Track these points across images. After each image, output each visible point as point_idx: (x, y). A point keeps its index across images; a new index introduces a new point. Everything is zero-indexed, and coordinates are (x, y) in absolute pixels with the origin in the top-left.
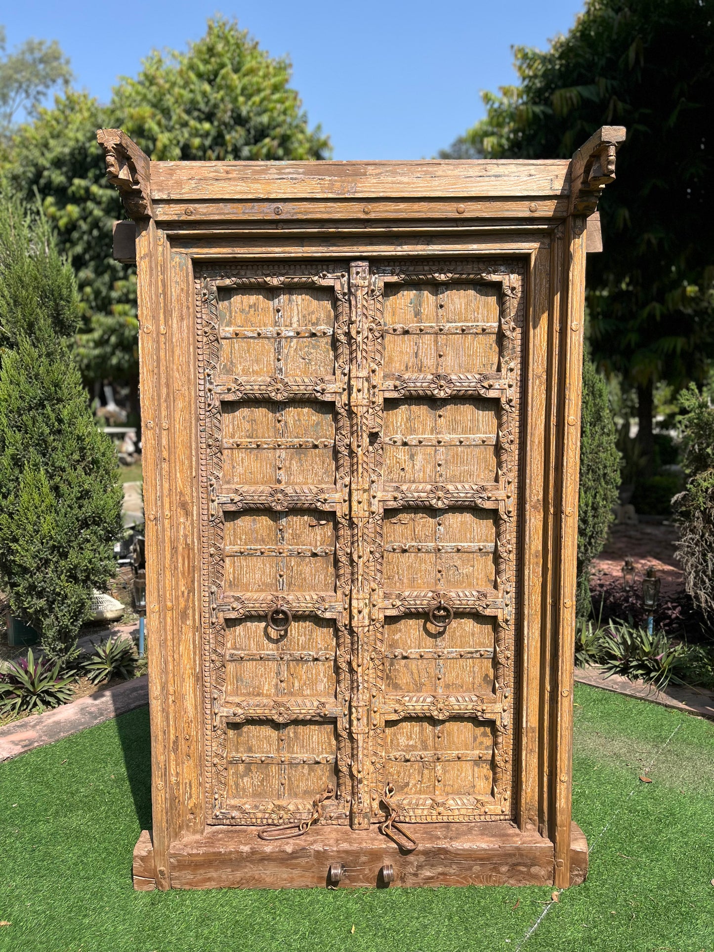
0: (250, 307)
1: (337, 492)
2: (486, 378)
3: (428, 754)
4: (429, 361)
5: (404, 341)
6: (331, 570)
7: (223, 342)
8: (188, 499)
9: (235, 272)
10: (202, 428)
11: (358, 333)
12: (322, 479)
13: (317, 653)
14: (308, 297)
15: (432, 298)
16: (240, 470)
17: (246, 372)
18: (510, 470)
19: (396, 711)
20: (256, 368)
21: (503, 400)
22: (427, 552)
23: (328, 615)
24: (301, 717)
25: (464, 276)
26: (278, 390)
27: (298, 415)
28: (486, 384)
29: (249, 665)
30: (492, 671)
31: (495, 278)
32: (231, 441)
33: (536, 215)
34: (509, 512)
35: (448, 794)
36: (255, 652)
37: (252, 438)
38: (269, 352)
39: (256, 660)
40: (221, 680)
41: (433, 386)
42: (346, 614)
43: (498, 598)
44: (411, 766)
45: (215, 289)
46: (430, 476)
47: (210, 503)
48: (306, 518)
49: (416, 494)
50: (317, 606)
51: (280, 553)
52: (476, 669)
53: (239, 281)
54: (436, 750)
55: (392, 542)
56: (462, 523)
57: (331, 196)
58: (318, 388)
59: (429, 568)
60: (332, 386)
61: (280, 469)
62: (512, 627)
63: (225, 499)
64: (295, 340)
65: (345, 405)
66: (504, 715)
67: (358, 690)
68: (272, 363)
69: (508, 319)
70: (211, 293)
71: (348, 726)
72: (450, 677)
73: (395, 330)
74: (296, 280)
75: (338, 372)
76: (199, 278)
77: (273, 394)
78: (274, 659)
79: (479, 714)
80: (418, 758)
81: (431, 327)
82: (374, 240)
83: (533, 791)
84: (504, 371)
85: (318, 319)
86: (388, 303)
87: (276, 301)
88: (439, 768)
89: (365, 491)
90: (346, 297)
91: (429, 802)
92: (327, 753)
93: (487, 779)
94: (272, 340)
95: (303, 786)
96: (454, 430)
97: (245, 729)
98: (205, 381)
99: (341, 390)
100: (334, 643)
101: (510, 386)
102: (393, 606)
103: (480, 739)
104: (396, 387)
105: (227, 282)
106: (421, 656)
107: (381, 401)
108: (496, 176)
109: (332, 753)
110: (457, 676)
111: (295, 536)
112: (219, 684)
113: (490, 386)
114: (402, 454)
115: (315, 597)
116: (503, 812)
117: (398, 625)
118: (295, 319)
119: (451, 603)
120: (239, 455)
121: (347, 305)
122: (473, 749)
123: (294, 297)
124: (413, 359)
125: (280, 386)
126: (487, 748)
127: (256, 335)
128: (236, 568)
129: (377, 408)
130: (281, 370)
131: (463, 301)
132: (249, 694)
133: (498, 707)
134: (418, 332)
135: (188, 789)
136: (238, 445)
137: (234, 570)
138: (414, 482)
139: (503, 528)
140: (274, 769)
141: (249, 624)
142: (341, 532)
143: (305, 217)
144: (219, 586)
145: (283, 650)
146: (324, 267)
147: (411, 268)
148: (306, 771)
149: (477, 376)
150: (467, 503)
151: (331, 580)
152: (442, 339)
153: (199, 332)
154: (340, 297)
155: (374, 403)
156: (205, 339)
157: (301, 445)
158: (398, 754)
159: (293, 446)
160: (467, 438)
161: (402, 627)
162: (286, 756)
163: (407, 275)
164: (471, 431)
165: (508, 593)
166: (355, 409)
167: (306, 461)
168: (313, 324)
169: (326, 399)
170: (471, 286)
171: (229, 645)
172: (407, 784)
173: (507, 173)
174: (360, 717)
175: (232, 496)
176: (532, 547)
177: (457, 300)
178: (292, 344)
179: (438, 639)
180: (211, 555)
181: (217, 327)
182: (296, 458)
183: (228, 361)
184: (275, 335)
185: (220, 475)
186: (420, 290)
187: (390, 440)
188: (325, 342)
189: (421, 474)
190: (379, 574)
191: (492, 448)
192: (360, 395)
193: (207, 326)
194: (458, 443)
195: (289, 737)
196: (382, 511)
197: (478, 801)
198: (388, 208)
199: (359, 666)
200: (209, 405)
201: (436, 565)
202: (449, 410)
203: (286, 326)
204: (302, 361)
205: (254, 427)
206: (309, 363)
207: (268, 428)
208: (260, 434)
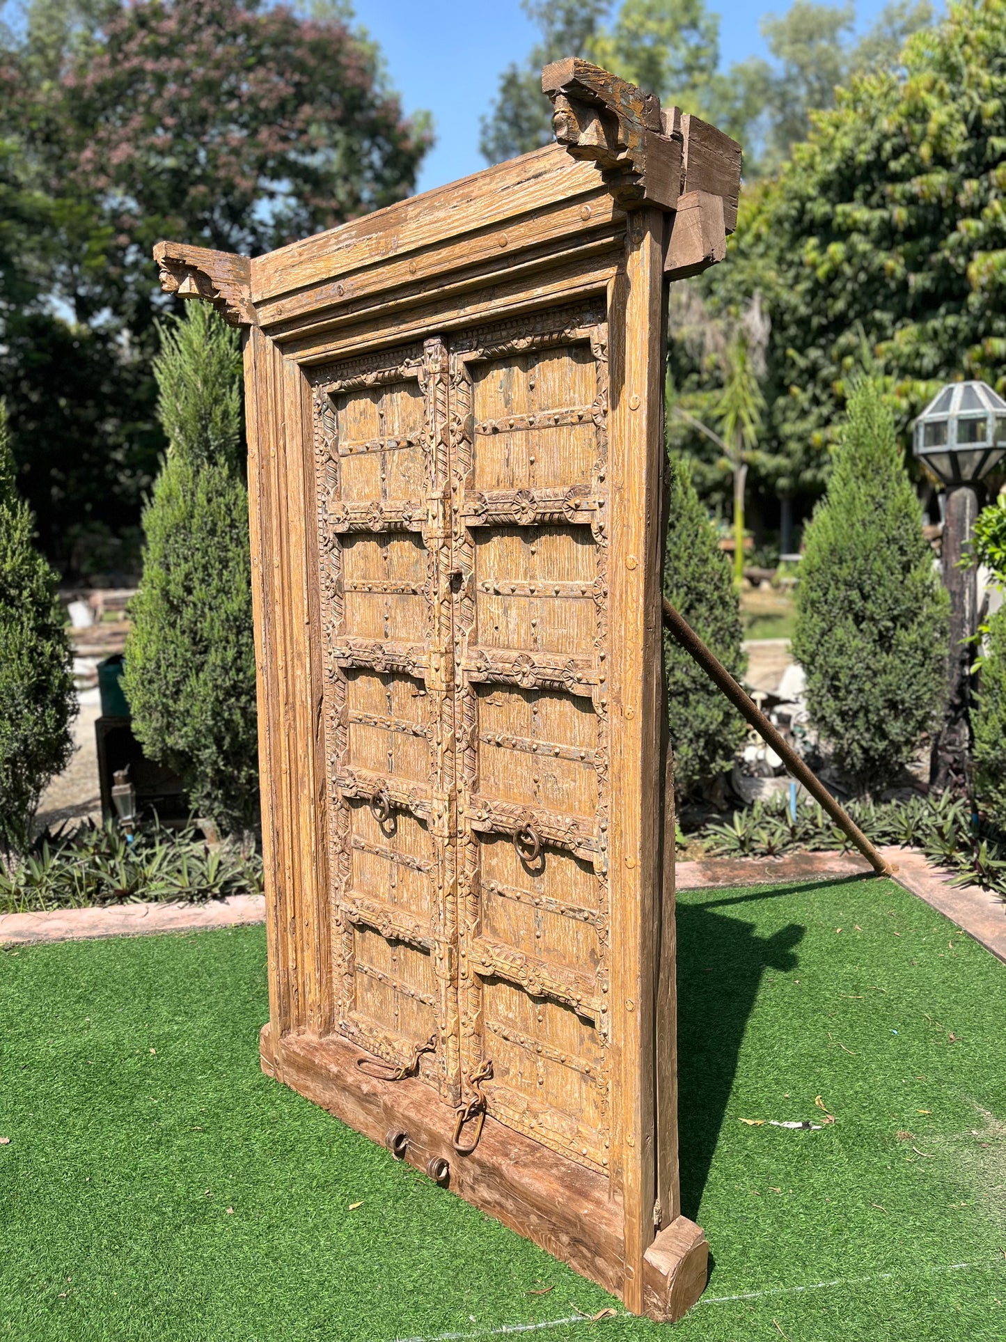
0: (361, 414)
2: (575, 493)
3: (528, 1040)
4: (521, 471)
8: (302, 648)
9: (338, 374)
10: (321, 566)
13: (420, 861)
14: (406, 394)
15: (522, 376)
16: (358, 617)
18: (605, 639)
19: (484, 963)
21: (594, 529)
22: (523, 750)
23: (420, 813)
24: (401, 936)
25: (546, 338)
26: (375, 518)
27: (401, 549)
28: (573, 503)
29: (369, 857)
31: (580, 333)
32: (351, 582)
34: (604, 704)
35: (550, 1106)
36: (373, 843)
37: (365, 578)
38: (377, 469)
39: (374, 853)
40: (341, 867)
41: (515, 507)
43: (594, 835)
44: (511, 1048)
45: (327, 396)
46: (524, 641)
47: (329, 656)
48: (406, 684)
49: (501, 665)
50: (412, 799)
51: (389, 726)
52: (581, 937)
54: (537, 1037)
55: (488, 729)
56: (560, 714)
57: (378, 259)
58: (406, 515)
59: (525, 773)
60: (417, 511)
61: (387, 619)
63: (339, 652)
64: (396, 453)
66: (604, 1018)
68: (379, 483)
70: (327, 402)
72: (551, 939)
73: (485, 429)
74: (387, 374)
76: (315, 386)
77: (372, 523)
78: (387, 857)
79: (575, 1003)
80: (517, 1040)
81: (522, 419)
82: (439, 306)
84: (594, 481)
86: (477, 391)
87: (380, 403)
88: (540, 1064)
92: (430, 992)
93: (596, 1107)
94: (378, 454)
95: (413, 1025)
96: (550, 574)
97: (368, 934)
98: (322, 510)
101: (601, 505)
102: (480, 817)
103: (586, 1043)
104: (476, 510)
106: (518, 897)
107: (466, 530)
108: (536, 177)
110: (559, 940)
111: (401, 706)
112: (340, 871)
113: (577, 506)
114: (495, 607)
116: (604, 1163)
117: (493, 846)
118: (396, 425)
119: (540, 829)
120: (357, 599)
122: (578, 1055)
123: (395, 396)
124: (504, 469)
125: (377, 513)
126: (595, 1061)
127: (365, 449)
128: (358, 738)
129: (461, 541)
130: (385, 492)
131: (557, 375)
133: (597, 1003)
134: (508, 428)
136: (356, 588)
138: (508, 647)
139: (600, 728)
140: (389, 993)
141: (364, 808)
143: (363, 293)
144: (338, 756)
145: (393, 847)
146: (406, 352)
147: (489, 337)
148: (414, 1007)
149: (566, 491)
150: (556, 684)
152: (533, 436)
153: (317, 451)
155: (456, 533)
156: (321, 459)
157: (402, 590)
158: (496, 1024)
159: (397, 590)
160: (564, 586)
162: (398, 981)
163: (486, 348)
164: (569, 575)
167: (409, 610)
168: (410, 430)
169: (414, 529)
170: (565, 351)
171: (353, 829)
173: (548, 167)
177: (550, 375)
178: (394, 458)
179: (537, 879)
180: (331, 718)
181: (330, 443)
182: (400, 606)
183: (347, 483)
184: (380, 448)
185: (337, 623)
186: (509, 366)
187: (483, 585)
189: (515, 637)
190: (467, 771)
192: (435, 523)
193: (322, 443)
194: (554, 594)
195: (400, 959)
196: (467, 684)
197: (576, 1132)
198: (431, 260)
200: (326, 538)
201: (532, 771)
202: (543, 543)
203: (389, 435)
204: (402, 479)
205: (367, 565)
206: (408, 481)
207: (377, 567)
208: (372, 574)
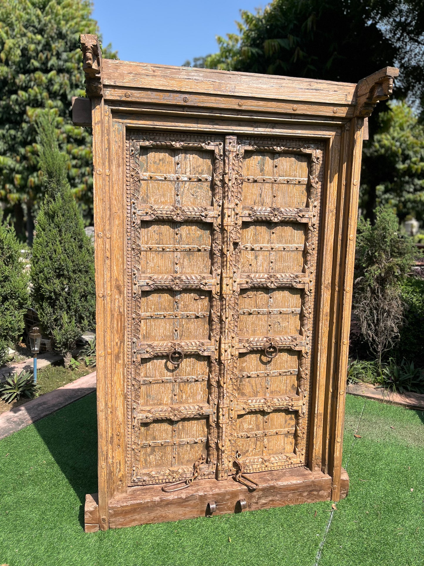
0: (160, 160)
1: (213, 278)
2: (301, 211)
3: (260, 433)
4: (268, 200)
5: (253, 187)
6: (207, 326)
7: (142, 182)
8: (121, 283)
9: (152, 137)
10: (128, 238)
11: (229, 180)
12: (203, 270)
13: (197, 377)
14: (196, 156)
15: (271, 161)
16: (151, 264)
17: (156, 202)
18: (312, 266)
19: (244, 409)
20: (163, 200)
21: (310, 225)
22: (263, 314)
23: (206, 354)
24: (188, 416)
25: (291, 149)
26: (178, 214)
27: (189, 230)
28: (301, 215)
29: (155, 386)
30: (296, 382)
31: (308, 151)
32: (146, 246)
33: (336, 115)
34: (311, 290)
35: (270, 454)
36: (159, 378)
37: (159, 244)
38: (171, 190)
39: (159, 383)
40: (137, 397)
41: (271, 214)
42: (216, 353)
43: (302, 340)
44: (250, 440)
45: (139, 147)
46: (266, 269)
47: (134, 286)
48: (192, 294)
49: (259, 280)
50: (199, 348)
51: (176, 317)
52: (288, 382)
53: (154, 143)
54: (264, 430)
55: (243, 308)
56: (283, 297)
57: (219, 93)
58: (203, 214)
59: (264, 324)
60: (212, 213)
61: (177, 264)
62: (310, 357)
63: (143, 283)
64: (188, 183)
65: (219, 225)
66: (304, 407)
67: (223, 398)
68: (173, 197)
69: (314, 176)
70: (136, 150)
71: (216, 420)
72: (273, 387)
73: (249, 180)
74: (191, 145)
75: (215, 204)
76: (129, 140)
77: (175, 217)
78: (171, 382)
79: (290, 407)
80: (254, 435)
81: (270, 179)
82: (241, 123)
83: (319, 449)
84: (311, 207)
85: (202, 170)
86: (245, 163)
87: (177, 157)
88: (266, 440)
89: (231, 278)
90: (222, 158)
91: (260, 460)
92: (201, 437)
93: (291, 444)
94: (174, 182)
95: (186, 457)
96: (281, 242)
97: (151, 426)
98: (131, 207)
99: (217, 216)
100: (208, 371)
101: (314, 216)
102: (244, 346)
103: (289, 422)
104: (249, 214)
105: (147, 143)
106: (258, 376)
107: (240, 223)
108: (316, 90)
109: (205, 437)
110: (277, 386)
111: (186, 306)
112: (137, 399)
113: (303, 216)
114: (250, 256)
115: (198, 343)
116: (301, 462)
117: (245, 358)
118: (188, 170)
119: (277, 344)
120: (151, 255)
121: (222, 162)
122: (285, 428)
123: (188, 156)
124: (258, 198)
125: (179, 212)
126: (292, 426)
127: (163, 179)
128: (148, 327)
129: (238, 228)
130: (179, 202)
131: (288, 164)
132: (154, 404)
133: (300, 403)
134: (262, 181)
135: (118, 466)
136: (150, 249)
137: (146, 327)
138: (257, 272)
139: (306, 299)
140: (169, 449)
141: (155, 361)
142: (215, 303)
143: (202, 105)
144: (138, 338)
145: (176, 376)
146: (209, 138)
147: (261, 142)
148: (188, 448)
149: (296, 210)
150: (287, 285)
151: (207, 332)
152: (275, 186)
153: (128, 175)
154: (218, 157)
155: (236, 224)
156: (132, 180)
157: (190, 249)
158: (243, 434)
159: (186, 250)
160: (288, 246)
161: (247, 359)
162: (176, 440)
163: (258, 146)
164: (290, 242)
165: (308, 337)
166: (226, 228)
167: (193, 259)
168: (199, 173)
169: (208, 221)
170: (293, 155)
171: (142, 375)
172: (247, 451)
173: (322, 88)
174: (224, 414)
175: (147, 281)
176: (324, 310)
177: (285, 163)
178: (186, 186)
179: (268, 365)
180: (133, 319)
181: (139, 172)
182: (187, 257)
183: (145, 194)
184: (176, 179)
185: (140, 268)
186: (264, 156)
187: (244, 247)
188: (206, 186)
189: (261, 268)
190: (236, 328)
191: (301, 253)
192: (229, 219)
193: (133, 171)
194: (283, 250)
195: (179, 429)
196: (239, 290)
197: (287, 457)
198: (253, 104)
199: (224, 383)
200: (134, 223)
201: (268, 322)
202: (278, 229)
203: (183, 174)
204: (192, 196)
205: (161, 238)
206: (196, 198)
207: (170, 238)
208: (165, 242)
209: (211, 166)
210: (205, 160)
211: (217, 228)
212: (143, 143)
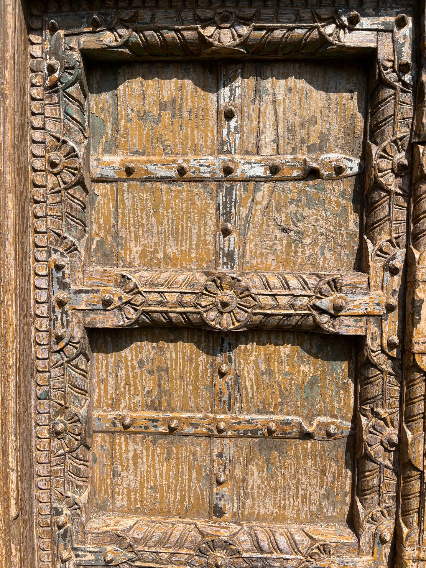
0: (163, 106)
1: (359, 552)
7: (99, 189)
9: (126, 15)
10: (40, 391)
12: (320, 509)
14: (301, 84)
16: (129, 480)
17: (148, 260)
20: (172, 250)
26: (225, 305)
27: (268, 360)
32: (111, 415)
37: (158, 409)
38: (202, 214)
45: (76, 56)
53: (136, 38)
58: (325, 303)
60: (359, 299)
64: (266, 187)
65: (391, 345)
68: (210, 238)
70: (68, 68)
74: (278, 34)
75: (375, 264)
76: (39, 31)
85: (324, 137)
87: (225, 91)
90: (407, 78)
94: (213, 186)
98: (50, 281)
99: (382, 310)
105: (107, 39)
118: (268, 137)
120: (129, 448)
121: (408, 97)
123: (268, 83)
125: (228, 295)
127: (173, 173)
130: (230, 256)
136: (126, 427)
153: (38, 164)
154: (391, 77)
156: (51, 181)
159: (254, 432)
167: (283, 466)
168: (311, 149)
169: (343, 331)
175: (108, 549)
178: (259, 196)
181: (80, 151)
182: (260, 459)
183: (107, 232)
184: (220, 174)
185: (82, 498)
188: (338, 193)
193: (57, 148)
200: (59, 339)
203: (247, 153)
204: (280, 234)
205: (165, 385)
206: (299, 241)
207: (196, 388)
208: (177, 402)
209: (360, 118)
210: (333, 96)
211: (379, 358)
212: (93, 37)
